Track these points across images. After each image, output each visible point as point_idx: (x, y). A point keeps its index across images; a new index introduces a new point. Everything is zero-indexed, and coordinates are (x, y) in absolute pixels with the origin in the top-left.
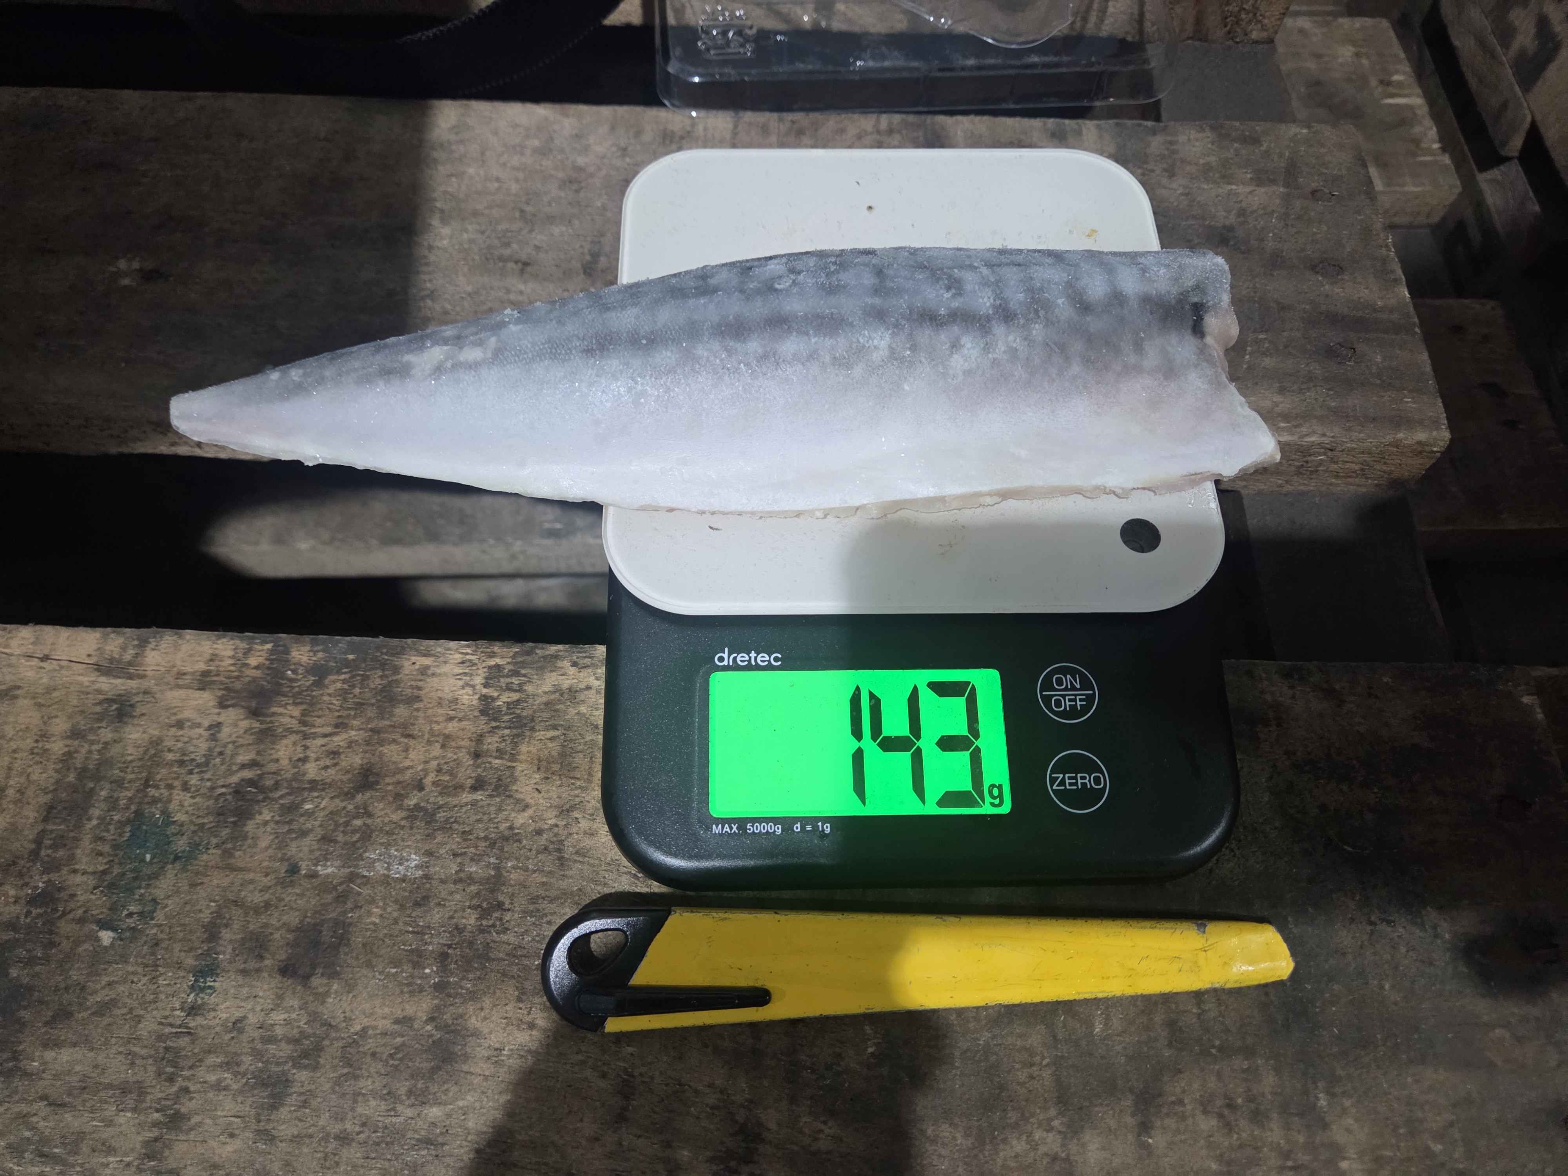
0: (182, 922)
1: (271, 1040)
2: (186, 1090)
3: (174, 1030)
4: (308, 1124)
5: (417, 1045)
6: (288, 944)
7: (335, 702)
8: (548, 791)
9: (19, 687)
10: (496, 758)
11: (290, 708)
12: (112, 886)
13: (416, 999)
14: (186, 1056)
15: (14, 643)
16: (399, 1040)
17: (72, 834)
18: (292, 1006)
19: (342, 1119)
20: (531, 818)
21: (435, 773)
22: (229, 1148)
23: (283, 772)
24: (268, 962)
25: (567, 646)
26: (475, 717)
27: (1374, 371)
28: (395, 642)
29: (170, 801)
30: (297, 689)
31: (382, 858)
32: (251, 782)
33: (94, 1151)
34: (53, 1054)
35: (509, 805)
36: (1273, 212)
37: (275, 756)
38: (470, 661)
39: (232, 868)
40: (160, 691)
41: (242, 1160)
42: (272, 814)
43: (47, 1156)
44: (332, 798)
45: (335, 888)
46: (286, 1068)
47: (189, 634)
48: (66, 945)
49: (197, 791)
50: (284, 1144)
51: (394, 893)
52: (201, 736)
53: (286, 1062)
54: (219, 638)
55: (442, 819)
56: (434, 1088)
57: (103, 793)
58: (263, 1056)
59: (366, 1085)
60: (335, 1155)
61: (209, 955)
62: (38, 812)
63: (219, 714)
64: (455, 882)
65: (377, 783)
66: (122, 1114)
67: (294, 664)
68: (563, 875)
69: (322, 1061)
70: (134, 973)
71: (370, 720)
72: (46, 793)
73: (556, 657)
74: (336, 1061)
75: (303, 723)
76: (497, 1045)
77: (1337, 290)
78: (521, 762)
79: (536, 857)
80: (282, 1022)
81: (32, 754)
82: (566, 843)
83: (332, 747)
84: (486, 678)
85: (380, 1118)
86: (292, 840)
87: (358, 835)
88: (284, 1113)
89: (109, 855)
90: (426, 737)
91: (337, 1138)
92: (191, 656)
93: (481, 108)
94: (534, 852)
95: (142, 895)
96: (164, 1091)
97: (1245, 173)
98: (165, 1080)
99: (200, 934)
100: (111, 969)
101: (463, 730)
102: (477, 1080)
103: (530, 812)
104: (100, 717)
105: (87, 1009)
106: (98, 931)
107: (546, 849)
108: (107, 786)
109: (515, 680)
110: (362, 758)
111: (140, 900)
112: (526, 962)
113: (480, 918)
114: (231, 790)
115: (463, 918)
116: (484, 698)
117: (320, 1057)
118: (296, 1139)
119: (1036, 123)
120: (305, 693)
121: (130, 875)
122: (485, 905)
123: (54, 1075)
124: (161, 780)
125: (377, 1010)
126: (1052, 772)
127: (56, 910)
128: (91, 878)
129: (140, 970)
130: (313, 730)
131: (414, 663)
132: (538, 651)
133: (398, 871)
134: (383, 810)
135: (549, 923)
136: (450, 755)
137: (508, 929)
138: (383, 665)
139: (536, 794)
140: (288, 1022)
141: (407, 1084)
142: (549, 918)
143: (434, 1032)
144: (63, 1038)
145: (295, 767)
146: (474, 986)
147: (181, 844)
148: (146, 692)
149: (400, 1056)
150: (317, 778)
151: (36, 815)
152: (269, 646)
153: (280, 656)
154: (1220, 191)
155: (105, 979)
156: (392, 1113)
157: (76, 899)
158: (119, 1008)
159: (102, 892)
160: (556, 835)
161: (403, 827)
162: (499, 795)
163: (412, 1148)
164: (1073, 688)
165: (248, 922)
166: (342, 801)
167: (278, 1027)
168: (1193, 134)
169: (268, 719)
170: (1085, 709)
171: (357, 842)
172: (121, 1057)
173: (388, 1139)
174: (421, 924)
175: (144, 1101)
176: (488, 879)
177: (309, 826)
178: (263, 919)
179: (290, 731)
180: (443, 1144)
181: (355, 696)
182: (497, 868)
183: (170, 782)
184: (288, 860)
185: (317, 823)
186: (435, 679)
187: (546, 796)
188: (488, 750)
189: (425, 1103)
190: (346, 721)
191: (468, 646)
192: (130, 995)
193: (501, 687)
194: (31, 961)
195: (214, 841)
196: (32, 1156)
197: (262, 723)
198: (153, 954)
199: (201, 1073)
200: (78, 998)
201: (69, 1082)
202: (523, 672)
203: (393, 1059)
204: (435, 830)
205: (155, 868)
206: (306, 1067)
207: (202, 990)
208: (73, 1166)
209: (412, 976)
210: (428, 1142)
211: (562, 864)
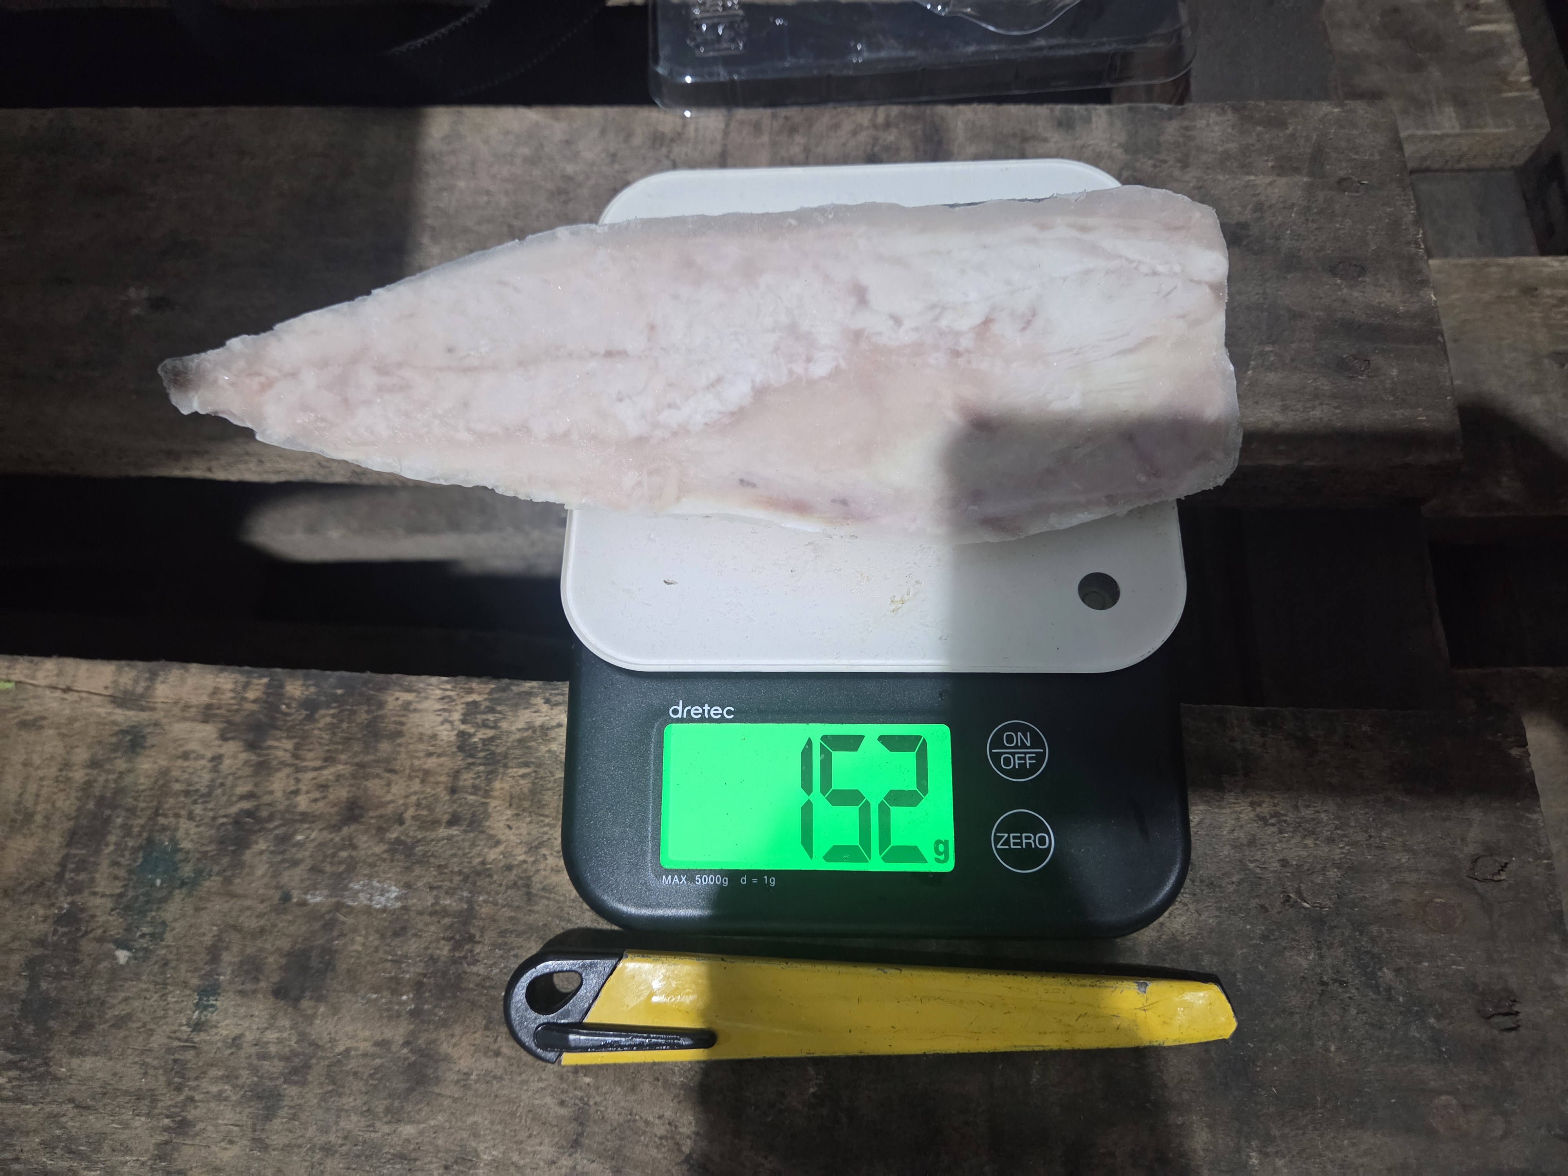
0: (188, 943)
1: (264, 1056)
2: (191, 1099)
3: (182, 1044)
4: (297, 1135)
5: (394, 1067)
6: (281, 968)
7: (325, 736)
8: (518, 828)
9: (44, 718)
10: (471, 794)
11: (284, 741)
12: (127, 908)
13: (394, 1023)
14: (191, 1068)
15: (40, 675)
16: (378, 1061)
17: (92, 859)
18: (284, 1026)
19: (326, 1132)
20: (502, 853)
21: (415, 807)
22: (229, 1154)
23: (277, 804)
24: (263, 984)
25: (541, 683)
26: (453, 753)
27: (1388, 386)
28: (380, 677)
29: (177, 829)
30: (290, 723)
31: (365, 888)
32: (249, 813)
33: (114, 1151)
34: (78, 1061)
35: (480, 840)
36: (1293, 205)
37: (270, 788)
38: (449, 697)
39: (233, 895)
40: (170, 723)
41: (240, 1165)
42: (267, 844)
43: (74, 1153)
44: (321, 830)
45: (322, 916)
46: (278, 1083)
47: (194, 668)
48: (87, 962)
49: (201, 820)
50: (276, 1153)
51: (375, 923)
52: (204, 767)
53: (278, 1078)
54: (222, 671)
55: (420, 853)
56: (409, 1107)
57: (119, 821)
58: (258, 1071)
59: (348, 1101)
60: (320, 1164)
61: (211, 976)
62: (62, 837)
63: (220, 746)
64: (432, 914)
65: (361, 816)
66: (137, 1118)
67: (288, 698)
68: (530, 911)
69: (310, 1078)
70: (147, 990)
71: (356, 754)
72: (69, 820)
73: (530, 694)
74: (323, 1079)
75: (296, 756)
76: (465, 1070)
77: (1356, 294)
78: (494, 798)
79: (506, 891)
80: (275, 1040)
81: (57, 781)
82: (533, 879)
83: (321, 780)
84: (463, 714)
85: (360, 1133)
86: (285, 869)
87: (342, 868)
88: (277, 1123)
89: (125, 879)
90: (407, 772)
91: (322, 1149)
92: (196, 689)
93: (474, 114)
94: (503, 888)
95: (153, 918)
96: (173, 1100)
97: (1266, 161)
98: (174, 1090)
99: (204, 956)
100: (127, 985)
101: (441, 765)
102: (446, 1103)
103: (501, 848)
104: (115, 748)
105: (106, 1022)
106: (115, 950)
107: (515, 884)
108: (123, 813)
109: (491, 717)
110: (349, 792)
111: (151, 922)
112: (494, 993)
113: (453, 949)
114: (231, 820)
115: (438, 948)
116: (462, 734)
117: (308, 1074)
118: (287, 1149)
119: (1042, 110)
120: (298, 727)
121: (142, 899)
122: (457, 937)
123: (80, 1081)
124: (169, 809)
125: (358, 1032)
126: (997, 831)
127: (78, 930)
128: (109, 899)
129: (152, 987)
130: (305, 764)
131: (397, 699)
132: (513, 688)
133: (379, 902)
134: (366, 842)
135: (516, 956)
136: (429, 790)
137: (478, 961)
138: (369, 700)
139: (507, 831)
140: (280, 1041)
141: (385, 1102)
142: (515, 952)
143: (409, 1055)
144: (86, 1047)
145: (288, 799)
146: (445, 1013)
147: (187, 871)
148: (156, 724)
149: (378, 1076)
150: (309, 810)
151: (61, 839)
152: (265, 680)
153: (275, 691)
154: (1238, 182)
155: (122, 995)
156: (371, 1129)
157: (97, 919)
158: (134, 1022)
159: (118, 913)
160: (525, 871)
161: (384, 860)
162: (472, 831)
163: (388, 1161)
164: (1024, 746)
165: (245, 946)
166: (330, 833)
167: (270, 1045)
168: (1213, 117)
169: (265, 752)
170: (1034, 768)
171: (342, 873)
172: (137, 1067)
173: (367, 1153)
174: (399, 953)
175: (155, 1107)
176: (461, 912)
177: (299, 856)
178: (259, 943)
179: (284, 764)
180: (416, 1160)
181: (343, 731)
182: (470, 902)
183: (177, 811)
184: (282, 887)
185: (307, 854)
186: (417, 715)
187: (517, 832)
188: (464, 786)
189: (400, 1121)
190: (334, 755)
191: (447, 682)
192: (143, 1010)
193: (477, 723)
194: (58, 976)
195: (216, 869)
196: (61, 1152)
197: (259, 755)
198: (163, 973)
199: (205, 1084)
200: (98, 1011)
201: (92, 1088)
202: (499, 708)
203: (373, 1079)
204: (414, 863)
205: (164, 893)
206: (295, 1083)
207: (206, 1008)
208: (97, 1163)
209: (390, 1002)
210: (402, 1157)
211: (529, 900)
